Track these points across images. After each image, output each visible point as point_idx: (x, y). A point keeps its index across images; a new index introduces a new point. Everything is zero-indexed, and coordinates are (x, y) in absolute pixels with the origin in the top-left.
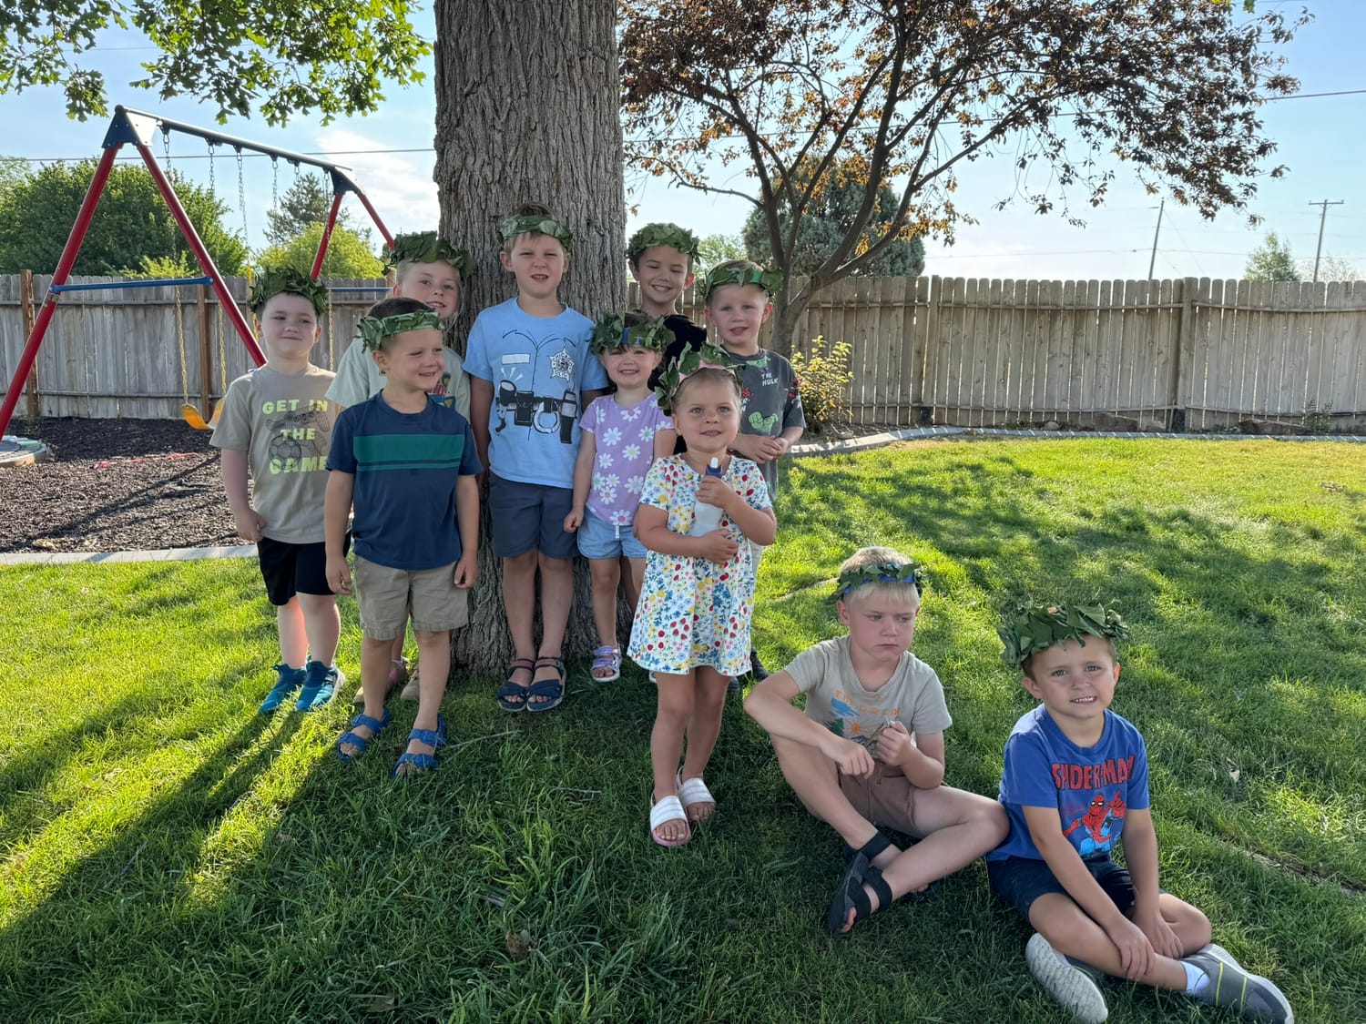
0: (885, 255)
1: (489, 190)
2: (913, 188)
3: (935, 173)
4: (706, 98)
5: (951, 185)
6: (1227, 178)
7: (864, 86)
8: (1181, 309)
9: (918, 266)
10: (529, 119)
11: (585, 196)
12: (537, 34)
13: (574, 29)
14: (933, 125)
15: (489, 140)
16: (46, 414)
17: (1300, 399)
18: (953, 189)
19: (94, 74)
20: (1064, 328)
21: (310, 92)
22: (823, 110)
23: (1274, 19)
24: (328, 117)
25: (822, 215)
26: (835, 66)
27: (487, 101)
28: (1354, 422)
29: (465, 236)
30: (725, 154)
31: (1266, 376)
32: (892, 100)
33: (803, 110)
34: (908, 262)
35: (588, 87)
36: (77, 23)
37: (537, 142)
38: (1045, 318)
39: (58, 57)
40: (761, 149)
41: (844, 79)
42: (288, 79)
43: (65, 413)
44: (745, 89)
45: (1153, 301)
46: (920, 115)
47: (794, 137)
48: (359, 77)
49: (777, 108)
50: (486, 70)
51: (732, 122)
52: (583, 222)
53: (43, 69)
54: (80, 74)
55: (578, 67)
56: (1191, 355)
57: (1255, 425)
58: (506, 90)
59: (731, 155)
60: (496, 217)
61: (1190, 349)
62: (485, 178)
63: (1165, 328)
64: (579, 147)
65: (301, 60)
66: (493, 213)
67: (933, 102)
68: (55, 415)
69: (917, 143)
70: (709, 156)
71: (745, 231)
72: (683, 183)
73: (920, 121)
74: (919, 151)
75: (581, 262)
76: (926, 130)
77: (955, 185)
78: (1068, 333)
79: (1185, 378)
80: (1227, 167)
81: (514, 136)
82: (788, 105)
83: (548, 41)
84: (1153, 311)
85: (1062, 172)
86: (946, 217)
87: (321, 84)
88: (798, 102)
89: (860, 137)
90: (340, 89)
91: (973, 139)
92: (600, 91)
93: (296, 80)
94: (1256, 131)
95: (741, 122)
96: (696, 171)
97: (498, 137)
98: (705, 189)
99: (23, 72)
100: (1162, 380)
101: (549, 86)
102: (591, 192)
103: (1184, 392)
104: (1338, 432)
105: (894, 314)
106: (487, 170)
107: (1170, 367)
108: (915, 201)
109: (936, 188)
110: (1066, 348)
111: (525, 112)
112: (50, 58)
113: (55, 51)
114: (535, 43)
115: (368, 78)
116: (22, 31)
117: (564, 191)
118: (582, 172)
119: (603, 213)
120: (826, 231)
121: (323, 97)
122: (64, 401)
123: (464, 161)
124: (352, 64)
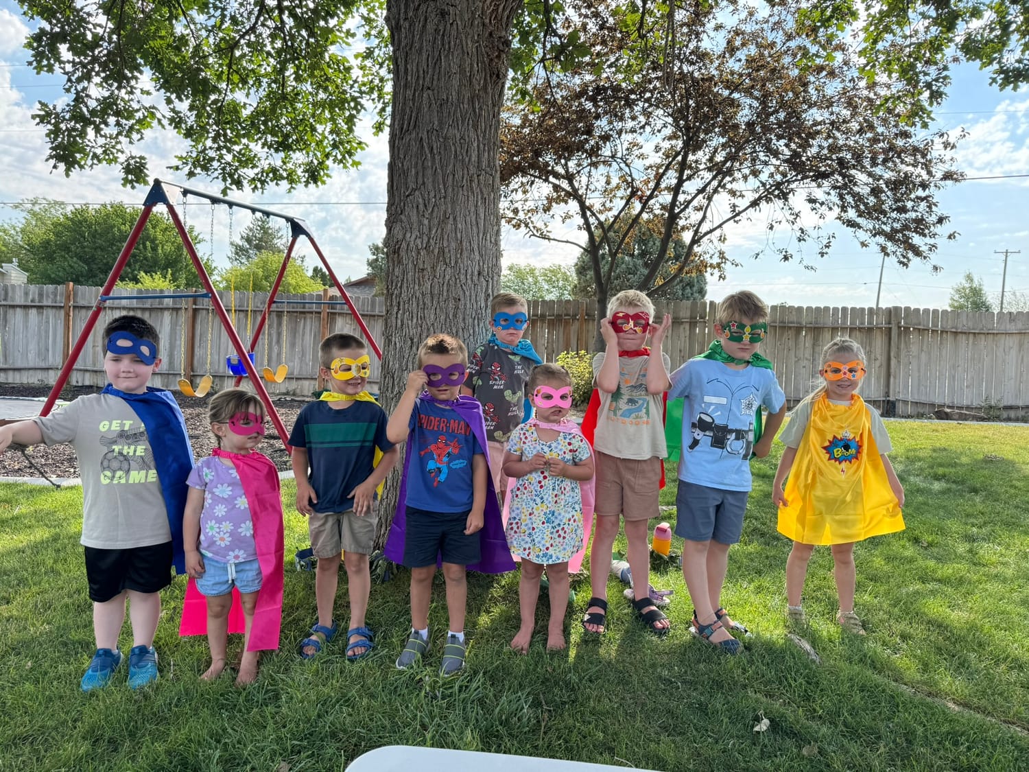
0: (678, 284)
1: (419, 253)
2: (695, 241)
3: (711, 231)
4: (551, 179)
5: (722, 239)
6: (917, 240)
7: (661, 171)
8: (890, 328)
9: (702, 292)
10: (445, 212)
11: (477, 258)
12: (452, 161)
13: (474, 158)
14: (710, 199)
15: (420, 223)
16: (74, 383)
17: (980, 395)
18: (724, 242)
19: (142, 158)
20: (805, 338)
21: (281, 171)
22: (633, 187)
23: (942, 135)
24: (292, 187)
25: (632, 255)
26: (641, 156)
27: (420, 200)
28: (1021, 413)
29: (403, 280)
30: (564, 215)
31: (954, 377)
32: (681, 182)
33: (618, 187)
34: (695, 289)
35: (482, 192)
36: (133, 125)
37: (449, 226)
38: (791, 333)
39: (119, 147)
40: (588, 213)
41: (648, 165)
42: (267, 162)
43: (87, 383)
44: (579, 172)
45: (870, 322)
46: (701, 191)
47: (612, 205)
48: (316, 162)
49: (600, 184)
50: (420, 181)
51: (568, 194)
52: (476, 273)
53: (108, 156)
54: (133, 158)
55: (476, 181)
56: (899, 362)
57: (946, 414)
58: (432, 194)
59: (568, 216)
60: (423, 270)
61: (898, 356)
62: (417, 246)
63: (879, 342)
64: (474, 228)
65: (277, 150)
66: (421, 267)
67: (709, 183)
68: (80, 384)
69: (698, 209)
70: (553, 216)
71: (577, 264)
72: (534, 235)
73: (701, 196)
74: (700, 214)
75: (474, 297)
76: (705, 202)
77: (725, 239)
78: (809, 344)
79: (895, 378)
80: (917, 232)
81: (436, 222)
82: (608, 183)
83: (458, 165)
84: (870, 330)
85: (799, 233)
86: (720, 261)
87: (290, 166)
88: (615, 181)
89: (658, 206)
90: (301, 170)
91: (737, 209)
92: (489, 195)
93: (272, 163)
94: (934, 208)
95: (574, 194)
96: (543, 227)
97: (426, 222)
98: (549, 239)
99: (95, 156)
100: (878, 379)
101: (458, 193)
102: (481, 256)
103: (895, 388)
104: (1009, 419)
105: (682, 327)
106: (419, 241)
107: (884, 371)
108: (696, 249)
109: (711, 241)
110: (808, 353)
111: (443, 208)
112: (113, 147)
113: (117, 143)
114: (451, 166)
115: (321, 163)
116: (98, 130)
117: (465, 254)
118: (476, 243)
119: (488, 267)
120: (635, 266)
121: (289, 175)
122: (87, 375)
123: (404, 235)
124: (311, 154)
